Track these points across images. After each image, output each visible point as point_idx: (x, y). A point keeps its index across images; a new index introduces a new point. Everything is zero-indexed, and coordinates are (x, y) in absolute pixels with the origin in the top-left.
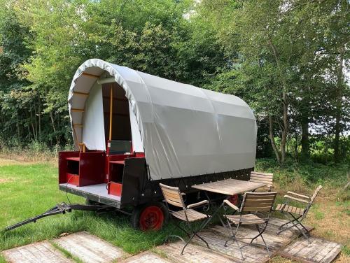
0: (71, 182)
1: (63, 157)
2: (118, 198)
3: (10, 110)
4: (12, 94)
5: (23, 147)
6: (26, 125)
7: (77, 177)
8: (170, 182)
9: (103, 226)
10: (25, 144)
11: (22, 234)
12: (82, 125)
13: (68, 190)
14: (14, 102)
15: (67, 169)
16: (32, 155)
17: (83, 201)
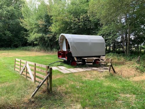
0: (60, 57)
1: (59, 52)
2: (66, 59)
3: (48, 40)
4: (48, 35)
5: (51, 50)
6: (52, 44)
7: (61, 56)
8: (75, 57)
9: (65, 65)
10: (52, 49)
11: (52, 65)
12: (62, 46)
13: (59, 59)
14: (48, 37)
15: (59, 55)
16: (54, 52)
17: (63, 61)
